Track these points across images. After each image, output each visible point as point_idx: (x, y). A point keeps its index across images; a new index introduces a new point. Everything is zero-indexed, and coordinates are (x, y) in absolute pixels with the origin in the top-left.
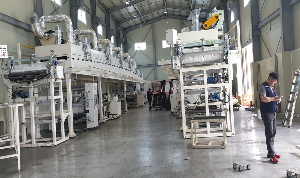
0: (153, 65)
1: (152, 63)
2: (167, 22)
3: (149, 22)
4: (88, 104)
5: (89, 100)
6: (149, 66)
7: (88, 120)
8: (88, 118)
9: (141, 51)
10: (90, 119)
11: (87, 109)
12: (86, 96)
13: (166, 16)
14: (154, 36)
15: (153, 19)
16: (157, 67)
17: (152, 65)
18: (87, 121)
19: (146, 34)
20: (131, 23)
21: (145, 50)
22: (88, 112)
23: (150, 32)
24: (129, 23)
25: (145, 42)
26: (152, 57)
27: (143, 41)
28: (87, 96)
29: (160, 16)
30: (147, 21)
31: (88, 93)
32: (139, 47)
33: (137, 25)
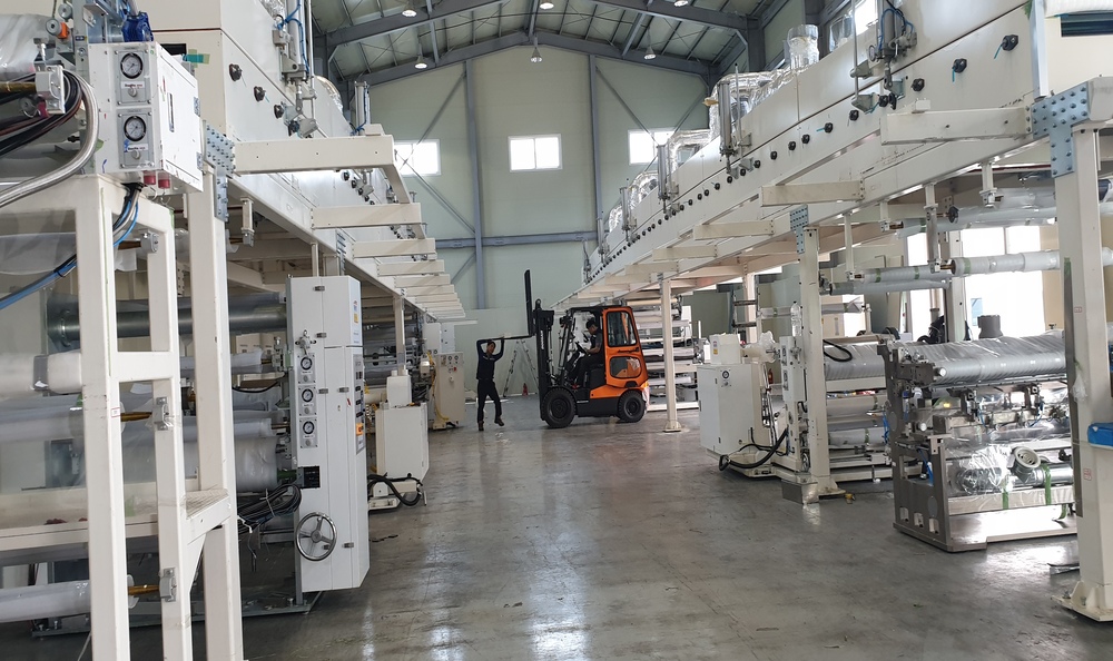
0: (470, 243)
1: (464, 233)
2: (536, 55)
3: (451, 56)
4: (310, 427)
5: (317, 397)
6: (452, 244)
7: (315, 537)
8: (308, 526)
9: (418, 178)
10: (325, 531)
11: (303, 459)
12: (296, 363)
13: (527, 33)
14: (472, 116)
15: (471, 43)
16: (487, 249)
17: (464, 244)
18: (303, 545)
19: (442, 103)
20: (376, 48)
21: (433, 176)
22: (312, 477)
23: (459, 99)
24: (368, 50)
25: (433, 138)
26: (465, 207)
27: (424, 136)
28: (307, 362)
29: (504, 34)
30: (444, 50)
31: (312, 349)
32: (405, 162)
33: (400, 63)
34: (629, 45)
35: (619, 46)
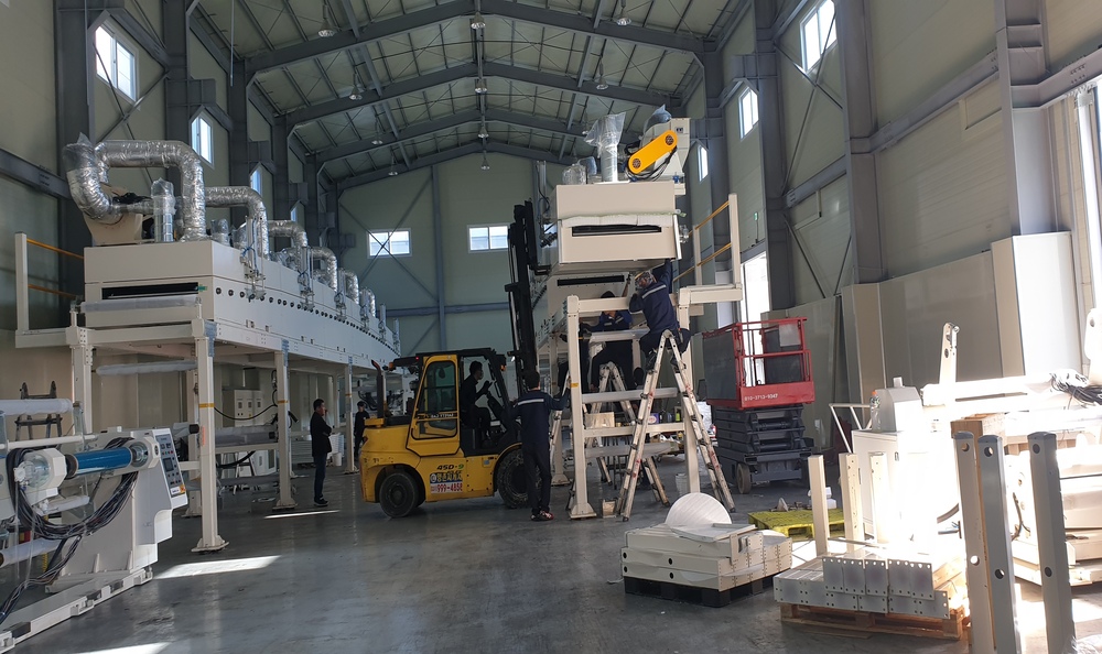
0: (435, 310)
1: (429, 302)
2: (485, 164)
3: (421, 162)
6: (419, 312)
9: (392, 258)
13: (481, 143)
14: (437, 210)
15: (437, 151)
16: (449, 315)
17: (430, 311)
19: (411, 200)
20: (358, 160)
21: (404, 256)
23: (426, 197)
24: (352, 162)
25: (404, 229)
26: (429, 280)
27: (398, 227)
29: (463, 144)
30: (414, 158)
32: (383, 246)
33: (379, 168)
34: (562, 153)
35: (556, 152)
